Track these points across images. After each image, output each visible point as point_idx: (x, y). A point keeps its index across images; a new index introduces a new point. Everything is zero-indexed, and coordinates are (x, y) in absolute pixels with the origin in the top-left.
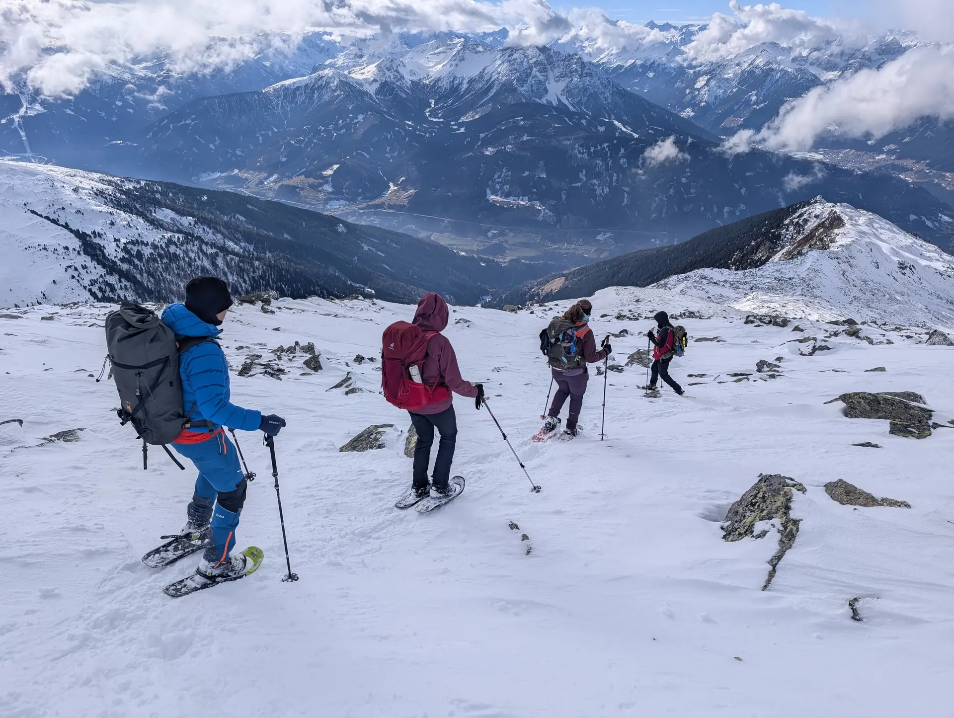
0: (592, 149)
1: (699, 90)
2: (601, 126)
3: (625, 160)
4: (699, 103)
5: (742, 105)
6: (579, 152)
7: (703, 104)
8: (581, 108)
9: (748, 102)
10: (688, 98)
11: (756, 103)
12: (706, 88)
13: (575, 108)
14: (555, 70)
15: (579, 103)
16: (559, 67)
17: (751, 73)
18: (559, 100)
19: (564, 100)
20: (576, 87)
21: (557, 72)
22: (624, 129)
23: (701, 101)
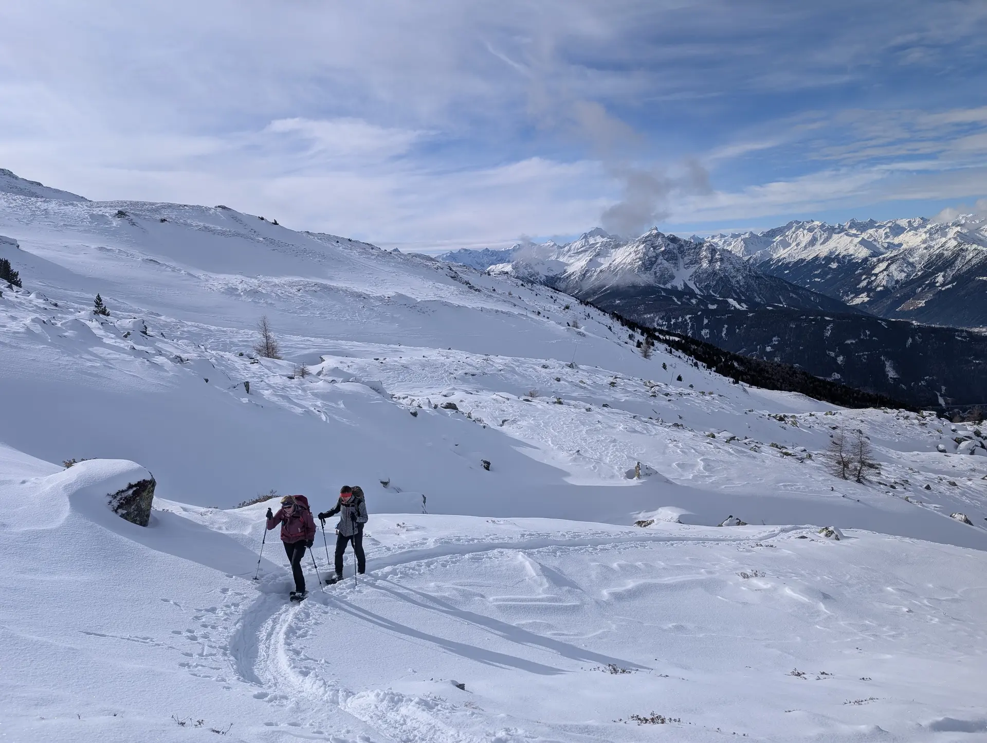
0: (673, 321)
1: (876, 275)
2: (713, 304)
3: (707, 331)
4: (876, 288)
5: (925, 287)
6: (658, 325)
7: (879, 289)
8: (708, 292)
9: (933, 285)
10: (864, 284)
11: (943, 285)
12: (885, 273)
13: (702, 292)
14: (685, 258)
15: (707, 287)
16: (689, 255)
17: (940, 256)
18: (685, 285)
19: (692, 285)
20: (706, 271)
21: (687, 259)
22: (738, 306)
23: (878, 286)
